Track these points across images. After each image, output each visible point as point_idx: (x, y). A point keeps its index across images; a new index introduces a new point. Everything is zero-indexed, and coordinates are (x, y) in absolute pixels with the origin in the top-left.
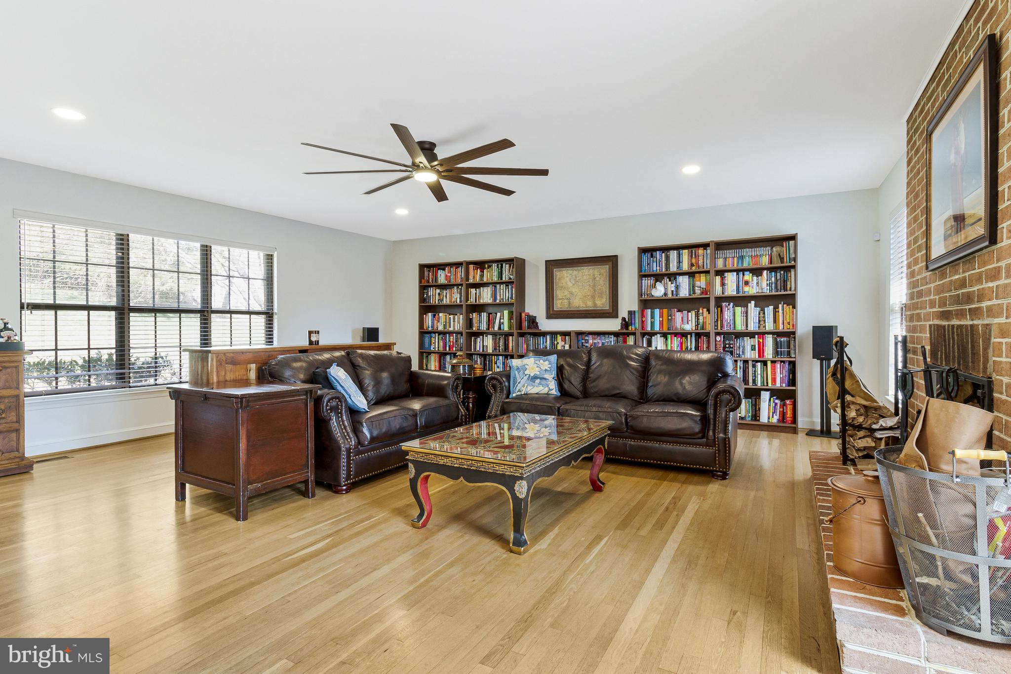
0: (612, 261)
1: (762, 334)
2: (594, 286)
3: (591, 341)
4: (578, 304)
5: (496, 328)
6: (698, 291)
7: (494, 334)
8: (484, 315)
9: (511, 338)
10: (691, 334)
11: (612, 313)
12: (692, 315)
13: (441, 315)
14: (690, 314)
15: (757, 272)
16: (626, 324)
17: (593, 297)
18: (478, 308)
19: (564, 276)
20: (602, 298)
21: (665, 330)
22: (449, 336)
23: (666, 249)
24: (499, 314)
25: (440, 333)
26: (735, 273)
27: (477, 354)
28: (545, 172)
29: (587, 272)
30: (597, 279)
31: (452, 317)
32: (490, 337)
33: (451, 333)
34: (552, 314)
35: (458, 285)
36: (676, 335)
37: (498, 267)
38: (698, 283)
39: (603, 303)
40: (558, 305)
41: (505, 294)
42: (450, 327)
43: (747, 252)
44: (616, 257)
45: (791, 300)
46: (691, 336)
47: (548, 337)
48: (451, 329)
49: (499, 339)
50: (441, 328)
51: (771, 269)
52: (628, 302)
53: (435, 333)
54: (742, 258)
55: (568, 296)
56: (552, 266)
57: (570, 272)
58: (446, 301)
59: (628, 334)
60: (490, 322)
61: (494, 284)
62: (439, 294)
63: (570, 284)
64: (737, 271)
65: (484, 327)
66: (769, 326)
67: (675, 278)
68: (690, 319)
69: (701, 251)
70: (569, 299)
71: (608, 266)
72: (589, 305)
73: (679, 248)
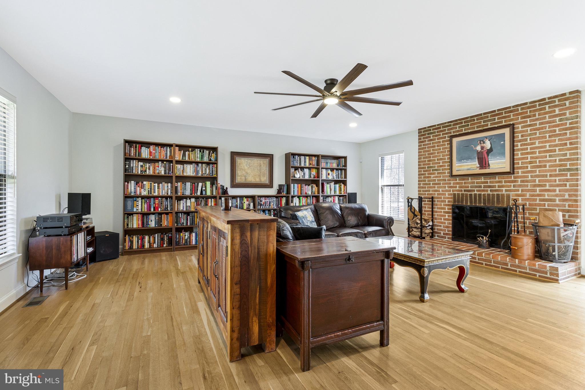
0: (270, 157)
1: (334, 196)
2: (260, 170)
3: (264, 201)
4: (251, 179)
5: (199, 193)
6: (312, 176)
7: (197, 198)
8: (188, 185)
9: (210, 200)
10: (310, 196)
11: (270, 185)
12: (310, 187)
13: (145, 183)
14: (309, 187)
15: (332, 170)
16: (279, 191)
17: (259, 176)
18: (183, 179)
19: (241, 162)
20: (264, 176)
21: (300, 195)
22: (154, 200)
23: (300, 155)
24: (200, 184)
25: (143, 198)
26: (325, 169)
27: (181, 213)
29: (256, 161)
30: (262, 166)
31: (156, 185)
32: (193, 200)
33: (156, 197)
34: (234, 185)
35: (163, 161)
36: (304, 196)
37: (200, 151)
38: (312, 173)
39: (265, 180)
40: (239, 179)
41: (204, 171)
42: (154, 192)
43: (329, 161)
44: (273, 155)
45: (344, 183)
46: (310, 198)
47: (238, 199)
48: (156, 194)
49: (201, 201)
50: (144, 193)
51: (337, 169)
52: (279, 179)
53: (138, 197)
54: (327, 163)
55: (245, 174)
56: (234, 155)
57: (247, 160)
58: (150, 172)
59: (282, 197)
60: (194, 189)
61: (197, 163)
62: (142, 166)
63: (246, 167)
64: (326, 169)
65: (188, 193)
66: (338, 193)
67: (303, 169)
68: (309, 189)
69: (314, 158)
70: (245, 176)
72: (257, 180)
73: (305, 155)
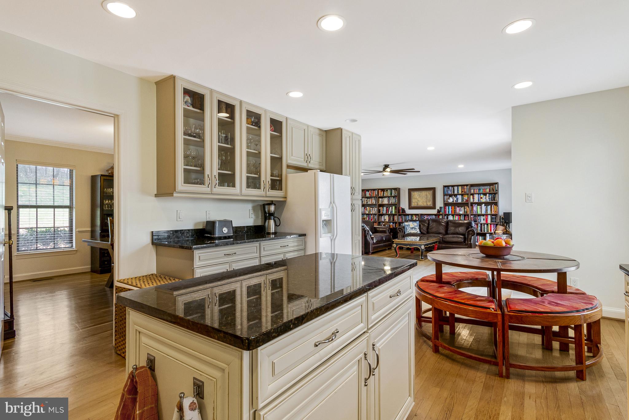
0: (433, 190)
1: (487, 215)
2: (427, 198)
3: (426, 217)
4: (421, 204)
5: (390, 213)
6: (464, 200)
7: (389, 215)
8: (385, 208)
9: (395, 216)
10: (462, 215)
11: (434, 207)
12: (463, 209)
13: (367, 208)
14: (462, 208)
15: (485, 194)
16: (439, 211)
17: (426, 202)
18: (382, 205)
19: (415, 194)
20: (430, 202)
21: (453, 213)
22: (371, 216)
23: (453, 186)
24: (391, 208)
25: (367, 214)
26: (477, 195)
27: (382, 222)
28: (419, 172)
29: (424, 193)
30: (428, 195)
31: (372, 208)
32: (387, 216)
33: (371, 215)
34: (410, 208)
35: (374, 197)
36: (457, 215)
37: (390, 191)
38: (464, 198)
39: (430, 204)
40: (413, 205)
41: (393, 201)
42: (371, 212)
43: (482, 187)
44: (435, 188)
45: (496, 204)
46: (462, 216)
47: (410, 216)
48: (372, 213)
49: (391, 217)
50: (367, 212)
51: (490, 194)
52: (439, 203)
53: (365, 214)
54: (480, 190)
55: (417, 201)
56: (410, 191)
57: (418, 193)
58: (370, 203)
59: (440, 215)
60: (387, 211)
61: (389, 197)
62: (366, 200)
63: (417, 197)
64: (478, 194)
65: (385, 212)
66: (489, 212)
67: (456, 196)
68: (462, 210)
69: (465, 187)
70: (417, 202)
71: (432, 191)
72: (425, 204)
73: (458, 186)
